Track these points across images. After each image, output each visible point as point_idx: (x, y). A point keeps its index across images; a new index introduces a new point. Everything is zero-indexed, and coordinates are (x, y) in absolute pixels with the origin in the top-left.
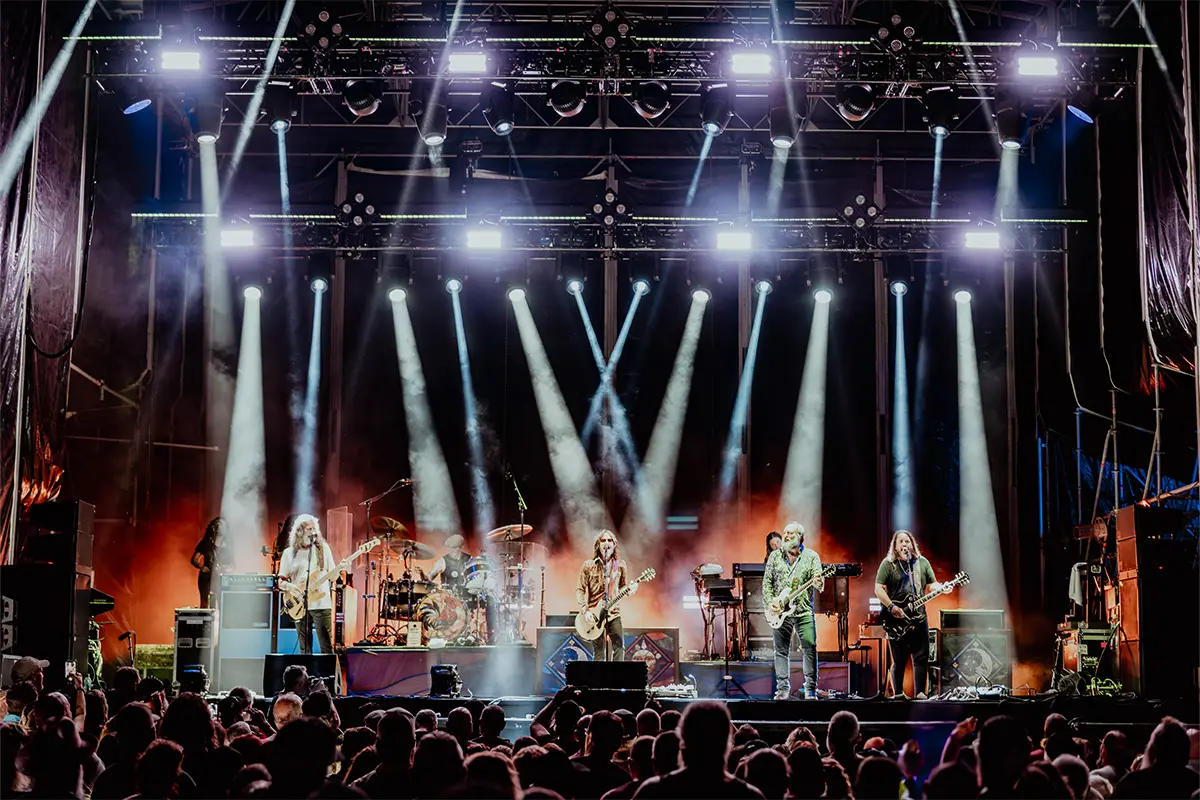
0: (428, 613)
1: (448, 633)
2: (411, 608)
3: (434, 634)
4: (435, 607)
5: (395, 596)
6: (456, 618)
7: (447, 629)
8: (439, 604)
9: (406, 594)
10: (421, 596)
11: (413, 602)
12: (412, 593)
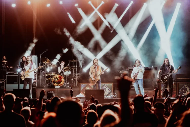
0: (55, 80)
1: (60, 84)
2: (51, 79)
3: (57, 85)
4: (57, 78)
5: (47, 76)
6: (62, 81)
7: (59, 83)
8: (58, 78)
9: (50, 75)
10: (53, 76)
11: (51, 78)
12: (51, 75)
